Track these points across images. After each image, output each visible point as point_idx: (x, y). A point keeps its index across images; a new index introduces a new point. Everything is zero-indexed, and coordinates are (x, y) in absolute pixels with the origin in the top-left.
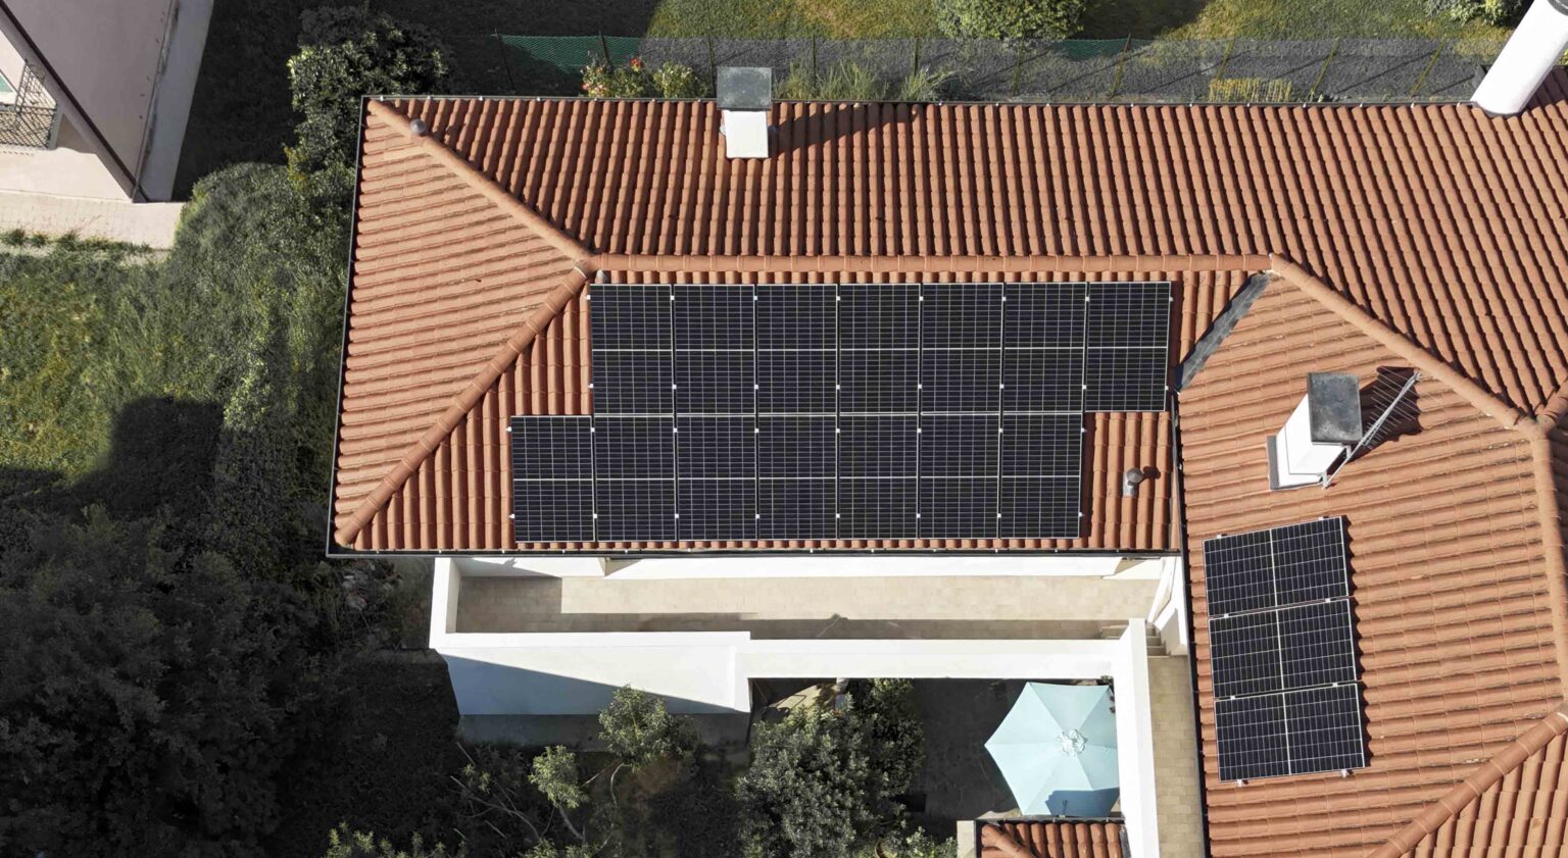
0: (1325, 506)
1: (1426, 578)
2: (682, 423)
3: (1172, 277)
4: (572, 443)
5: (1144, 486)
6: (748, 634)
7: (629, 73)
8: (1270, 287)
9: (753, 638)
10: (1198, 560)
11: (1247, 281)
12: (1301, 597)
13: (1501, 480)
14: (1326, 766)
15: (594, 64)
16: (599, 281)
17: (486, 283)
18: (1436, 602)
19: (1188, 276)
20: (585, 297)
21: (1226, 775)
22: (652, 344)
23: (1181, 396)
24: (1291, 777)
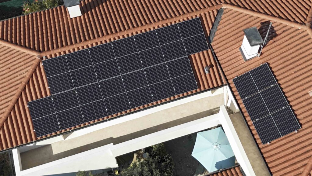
0: (261, 61)
1: (295, 72)
2: (78, 90)
3: (198, 16)
4: (47, 105)
5: (211, 70)
6: (112, 144)
7: (35, 3)
8: (225, 11)
9: (114, 144)
10: (233, 85)
11: (218, 12)
12: (264, 87)
13: (303, 42)
14: (291, 131)
15: (25, 4)
16: (44, 59)
17: (12, 68)
18: (301, 78)
19: (202, 14)
20: (41, 64)
21: (264, 142)
22: (63, 71)
23: (212, 44)
24: (282, 137)
